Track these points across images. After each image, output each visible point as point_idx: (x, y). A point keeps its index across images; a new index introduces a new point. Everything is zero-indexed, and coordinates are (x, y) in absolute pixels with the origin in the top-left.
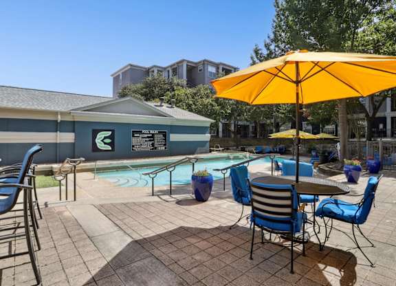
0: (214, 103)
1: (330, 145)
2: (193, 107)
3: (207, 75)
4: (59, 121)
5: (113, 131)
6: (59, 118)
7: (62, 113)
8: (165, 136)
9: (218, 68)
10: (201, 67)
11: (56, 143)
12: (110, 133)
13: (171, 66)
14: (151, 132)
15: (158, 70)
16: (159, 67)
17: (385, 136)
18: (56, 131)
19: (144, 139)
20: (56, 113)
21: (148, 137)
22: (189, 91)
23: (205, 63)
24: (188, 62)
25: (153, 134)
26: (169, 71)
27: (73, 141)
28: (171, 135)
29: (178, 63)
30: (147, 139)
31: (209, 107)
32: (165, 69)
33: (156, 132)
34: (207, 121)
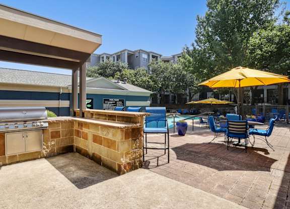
0: (150, 80)
1: (227, 108)
2: (136, 83)
3: (142, 60)
4: (61, 93)
5: (92, 99)
6: (61, 91)
7: (63, 88)
8: (123, 102)
9: (149, 56)
10: (137, 54)
11: (59, 108)
12: (90, 100)
13: (116, 54)
14: (115, 100)
15: (107, 57)
16: (108, 54)
17: (263, 102)
18: (59, 100)
19: (111, 105)
20: (59, 88)
21: (113, 103)
22: (132, 71)
23: (141, 51)
24: (129, 51)
25: (116, 101)
26: (114, 57)
27: (69, 106)
28: (127, 102)
29: (121, 52)
30: (113, 105)
31: (147, 83)
32: (111, 55)
33: (118, 100)
34: (148, 93)
